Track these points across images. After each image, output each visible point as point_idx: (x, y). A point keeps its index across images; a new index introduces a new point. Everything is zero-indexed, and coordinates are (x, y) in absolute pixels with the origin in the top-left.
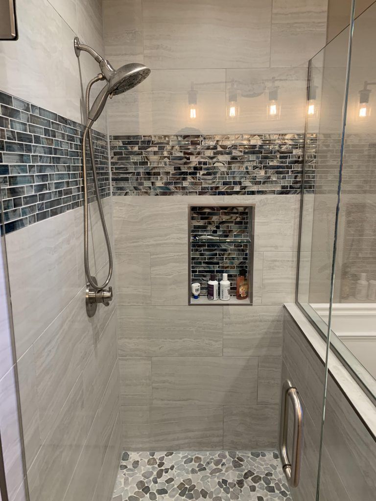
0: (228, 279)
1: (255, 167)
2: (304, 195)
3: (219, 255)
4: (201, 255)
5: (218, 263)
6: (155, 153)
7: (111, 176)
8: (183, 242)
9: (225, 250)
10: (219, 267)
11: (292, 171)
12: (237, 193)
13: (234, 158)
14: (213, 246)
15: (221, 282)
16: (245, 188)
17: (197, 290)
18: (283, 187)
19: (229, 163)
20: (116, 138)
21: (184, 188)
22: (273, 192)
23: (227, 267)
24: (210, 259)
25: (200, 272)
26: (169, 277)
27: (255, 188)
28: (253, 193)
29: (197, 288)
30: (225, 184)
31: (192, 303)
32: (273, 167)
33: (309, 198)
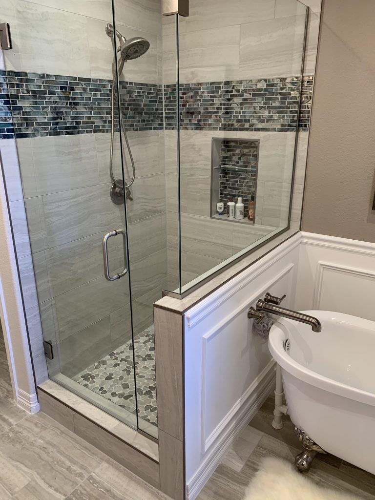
0: (242, 203)
1: (261, 108)
2: (299, 133)
3: (240, 182)
4: (227, 181)
5: (238, 189)
6: (192, 97)
7: (164, 115)
8: (207, 168)
9: (244, 179)
10: (239, 192)
11: (290, 111)
12: (247, 129)
13: (245, 100)
14: (236, 174)
15: (237, 205)
16: (252, 125)
17: (220, 208)
18: (283, 125)
19: (242, 104)
20: (168, 86)
21: (210, 125)
22: (274, 130)
23: (246, 193)
24: (233, 184)
25: (225, 194)
26: (198, 194)
27: (260, 126)
28: (258, 130)
29: (221, 206)
30: (238, 121)
31: (213, 216)
32: (275, 108)
33: (304, 135)
